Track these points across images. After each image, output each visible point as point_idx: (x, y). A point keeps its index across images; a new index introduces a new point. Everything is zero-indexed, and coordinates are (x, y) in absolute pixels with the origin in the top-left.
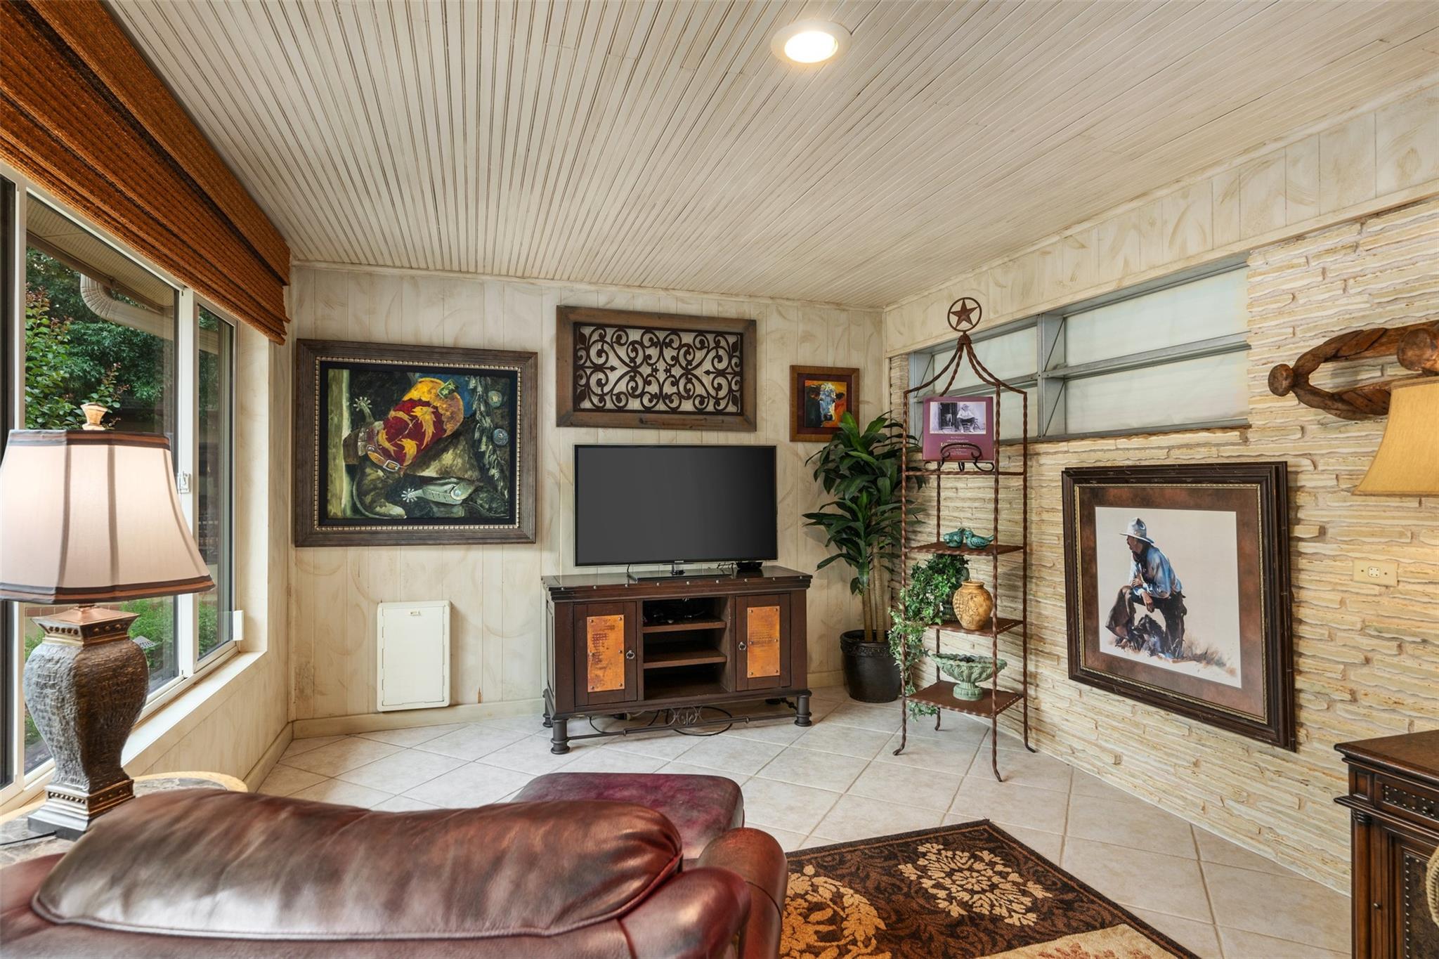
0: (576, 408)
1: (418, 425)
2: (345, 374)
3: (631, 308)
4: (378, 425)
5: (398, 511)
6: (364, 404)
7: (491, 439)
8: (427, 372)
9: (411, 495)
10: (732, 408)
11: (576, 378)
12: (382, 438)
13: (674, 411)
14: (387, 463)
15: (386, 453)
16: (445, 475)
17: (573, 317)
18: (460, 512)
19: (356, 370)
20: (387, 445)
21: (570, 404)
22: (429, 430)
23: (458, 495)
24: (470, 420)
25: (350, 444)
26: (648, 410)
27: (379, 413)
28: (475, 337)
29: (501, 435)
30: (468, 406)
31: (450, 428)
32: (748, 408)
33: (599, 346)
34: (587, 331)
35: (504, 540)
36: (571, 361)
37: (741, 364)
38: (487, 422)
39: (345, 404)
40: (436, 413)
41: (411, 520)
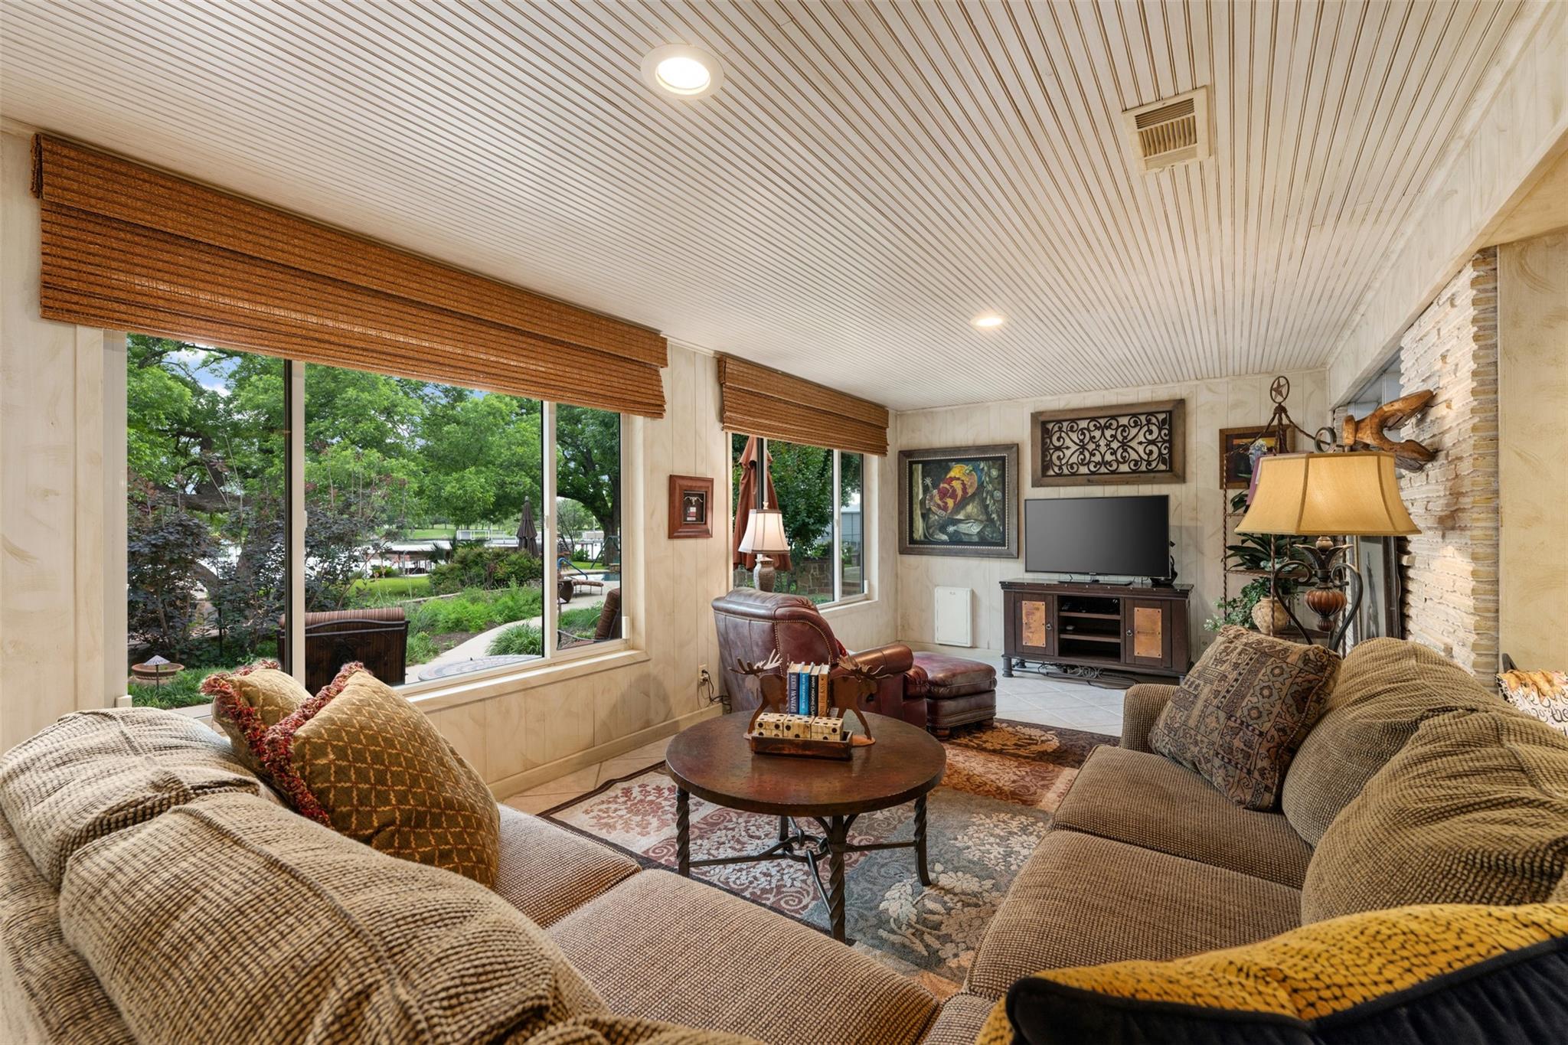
0: (1044, 475)
1: (954, 491)
2: (920, 466)
3: (1082, 406)
4: (935, 492)
5: (945, 537)
6: (928, 481)
7: (992, 496)
8: (958, 461)
9: (951, 529)
10: (1162, 467)
11: (1044, 456)
12: (937, 499)
13: (1113, 472)
14: (940, 512)
15: (939, 506)
16: (968, 518)
17: (1042, 419)
18: (976, 539)
19: (925, 464)
20: (939, 502)
21: (1039, 472)
22: (960, 493)
23: (974, 529)
24: (981, 485)
25: (923, 503)
26: (1093, 473)
27: (935, 486)
28: (984, 439)
29: (998, 494)
30: (980, 478)
31: (970, 491)
32: (1177, 466)
33: (1058, 435)
34: (1050, 426)
35: (999, 556)
36: (1040, 446)
37: (1170, 434)
38: (990, 487)
39: (920, 481)
40: (963, 484)
41: (952, 542)
